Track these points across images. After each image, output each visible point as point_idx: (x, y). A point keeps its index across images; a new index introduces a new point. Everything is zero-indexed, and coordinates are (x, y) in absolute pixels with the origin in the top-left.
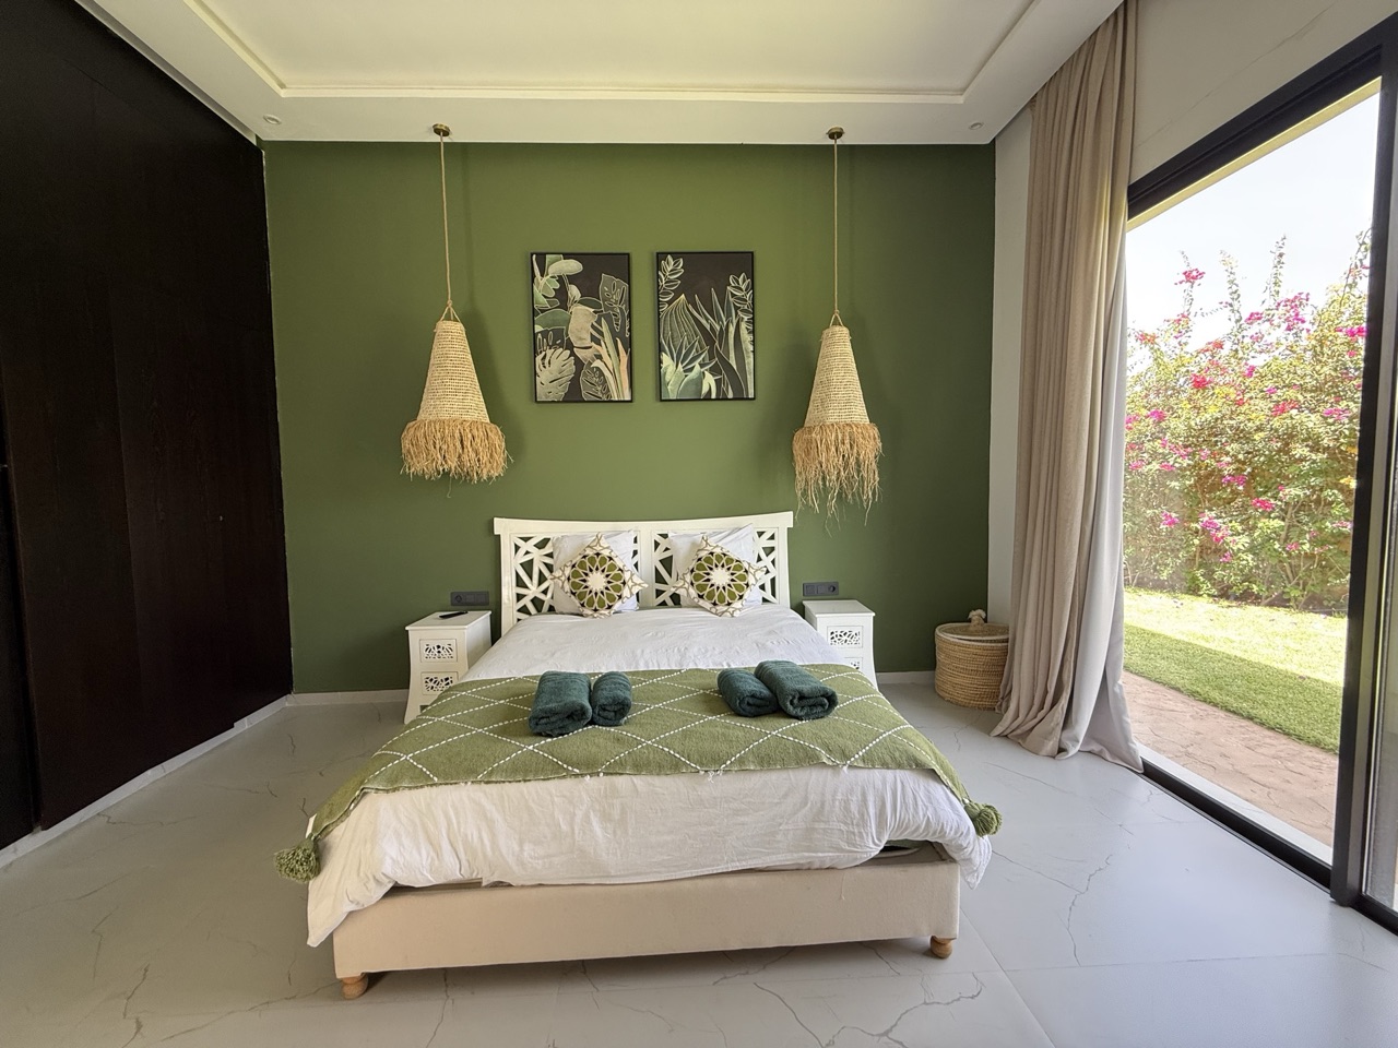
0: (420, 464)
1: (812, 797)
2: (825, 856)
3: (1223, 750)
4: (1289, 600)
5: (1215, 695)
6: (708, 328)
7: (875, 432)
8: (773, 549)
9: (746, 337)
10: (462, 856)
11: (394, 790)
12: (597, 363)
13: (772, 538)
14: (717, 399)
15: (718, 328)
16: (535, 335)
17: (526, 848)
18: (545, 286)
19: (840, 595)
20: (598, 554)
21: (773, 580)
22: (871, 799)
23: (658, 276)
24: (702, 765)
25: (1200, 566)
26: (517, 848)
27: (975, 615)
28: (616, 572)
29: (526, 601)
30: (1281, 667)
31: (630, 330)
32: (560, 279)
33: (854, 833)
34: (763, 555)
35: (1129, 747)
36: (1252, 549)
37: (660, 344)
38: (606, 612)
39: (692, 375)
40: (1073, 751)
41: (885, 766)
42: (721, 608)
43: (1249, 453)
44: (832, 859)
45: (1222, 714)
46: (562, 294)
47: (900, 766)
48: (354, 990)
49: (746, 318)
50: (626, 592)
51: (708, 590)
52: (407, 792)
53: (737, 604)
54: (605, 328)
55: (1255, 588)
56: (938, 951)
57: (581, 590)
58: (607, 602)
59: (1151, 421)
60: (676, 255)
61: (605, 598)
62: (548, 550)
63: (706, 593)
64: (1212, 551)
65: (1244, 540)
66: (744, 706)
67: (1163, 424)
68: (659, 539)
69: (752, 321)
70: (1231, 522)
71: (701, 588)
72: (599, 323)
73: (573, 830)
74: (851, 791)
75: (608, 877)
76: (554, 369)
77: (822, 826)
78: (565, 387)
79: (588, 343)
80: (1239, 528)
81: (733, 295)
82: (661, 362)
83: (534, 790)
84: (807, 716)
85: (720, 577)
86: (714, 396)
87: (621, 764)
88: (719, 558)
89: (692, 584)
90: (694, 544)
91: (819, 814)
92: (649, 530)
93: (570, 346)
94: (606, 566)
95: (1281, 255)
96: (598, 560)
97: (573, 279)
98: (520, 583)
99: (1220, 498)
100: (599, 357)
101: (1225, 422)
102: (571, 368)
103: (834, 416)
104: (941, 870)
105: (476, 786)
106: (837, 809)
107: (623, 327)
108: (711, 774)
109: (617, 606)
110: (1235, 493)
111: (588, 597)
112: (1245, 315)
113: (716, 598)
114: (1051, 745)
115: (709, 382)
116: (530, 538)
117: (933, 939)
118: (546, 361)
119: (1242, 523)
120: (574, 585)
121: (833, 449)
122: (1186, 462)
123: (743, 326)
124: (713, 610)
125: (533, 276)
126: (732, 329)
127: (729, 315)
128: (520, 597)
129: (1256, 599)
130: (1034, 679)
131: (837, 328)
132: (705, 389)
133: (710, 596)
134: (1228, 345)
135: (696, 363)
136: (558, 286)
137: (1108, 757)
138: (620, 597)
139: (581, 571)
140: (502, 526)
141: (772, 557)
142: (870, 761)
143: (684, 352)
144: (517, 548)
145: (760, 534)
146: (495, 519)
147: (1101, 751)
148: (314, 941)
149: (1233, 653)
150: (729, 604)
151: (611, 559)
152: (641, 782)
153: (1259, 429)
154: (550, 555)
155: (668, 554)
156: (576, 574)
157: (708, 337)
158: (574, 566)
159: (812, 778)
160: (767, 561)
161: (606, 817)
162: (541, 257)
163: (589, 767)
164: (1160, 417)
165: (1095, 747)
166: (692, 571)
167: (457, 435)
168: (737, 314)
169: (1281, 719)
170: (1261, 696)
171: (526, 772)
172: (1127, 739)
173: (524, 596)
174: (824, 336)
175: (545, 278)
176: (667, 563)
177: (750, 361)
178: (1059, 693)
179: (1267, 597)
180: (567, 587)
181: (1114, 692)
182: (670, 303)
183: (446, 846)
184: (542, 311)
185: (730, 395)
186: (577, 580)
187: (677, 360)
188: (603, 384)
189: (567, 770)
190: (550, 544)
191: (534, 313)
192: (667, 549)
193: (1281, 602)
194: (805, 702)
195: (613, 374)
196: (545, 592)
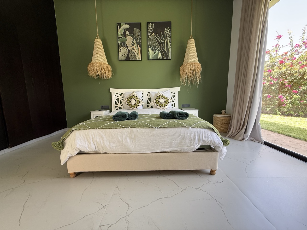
0: (92, 73)
1: (182, 134)
2: (184, 148)
3: (284, 142)
4: (299, 115)
5: (282, 132)
6: (160, 41)
7: (200, 65)
8: (175, 96)
9: (169, 44)
10: (96, 145)
11: (80, 130)
12: (133, 51)
13: (175, 93)
14: (162, 59)
15: (162, 41)
16: (118, 44)
17: (111, 144)
18: (121, 31)
19: (191, 107)
20: (133, 95)
21: (175, 103)
22: (197, 135)
23: (148, 28)
24: (154, 126)
25: (278, 108)
26: (109, 144)
27: (223, 111)
28: (138, 99)
29: (118, 108)
30: (298, 127)
31: (141, 42)
32: (124, 30)
33: (192, 143)
34: (172, 97)
35: (261, 138)
36: (291, 103)
37: (148, 46)
38: (135, 109)
39: (156, 53)
40: (246, 139)
41: (200, 128)
42: (162, 108)
43: (293, 79)
44: (186, 149)
45: (283, 136)
46: (125, 33)
47: (204, 128)
48: (73, 176)
49: (169, 39)
50: (140, 104)
51: (159, 103)
52: (83, 130)
53: (166, 107)
54: (135, 42)
55: (291, 113)
56: (212, 173)
57: (130, 104)
58: (136, 106)
59: (268, 73)
60: (152, 23)
61: (135, 105)
62: (122, 96)
63: (158, 104)
64: (281, 104)
65: (289, 101)
66: (166, 117)
67: (271, 73)
68: (148, 94)
69: (171, 40)
70: (286, 96)
71: (157, 103)
72: (133, 40)
73: (122, 140)
74: (192, 133)
75: (130, 152)
76: (123, 52)
77: (184, 141)
78: (126, 57)
79: (131, 46)
80: (288, 98)
81: (166, 33)
82: (148, 50)
83: (113, 131)
84: (181, 119)
85: (162, 101)
86: (161, 59)
87: (134, 125)
88: (162, 96)
89: (155, 102)
90: (156, 94)
91: (183, 138)
92: (146, 91)
93: (127, 47)
94: (135, 98)
95: (305, 30)
96: (133, 97)
97: (127, 29)
98: (116, 104)
99: (284, 91)
100: (134, 49)
101: (287, 72)
102: (127, 52)
103: (190, 61)
104: (214, 153)
105: (99, 130)
106: (188, 137)
107: (139, 41)
108: (156, 128)
109: (138, 107)
110: (288, 90)
111: (131, 105)
112: (294, 45)
113: (161, 105)
114: (241, 138)
115: (160, 55)
116: (118, 93)
117: (211, 171)
118: (121, 50)
119: (289, 97)
120: (128, 102)
121: (190, 69)
122: (276, 82)
123: (168, 41)
124: (160, 108)
125: (118, 29)
126: (166, 42)
127: (165, 38)
128: (116, 107)
129: (291, 115)
130: (238, 123)
131: (191, 39)
132: (159, 57)
133: (160, 105)
134: (289, 53)
135: (157, 51)
136: (124, 31)
137: (255, 141)
138: (139, 105)
139: (129, 99)
140: (112, 90)
141: (174, 98)
142: (196, 127)
143: (154, 47)
144: (115, 95)
145: (172, 92)
146: (110, 89)
147: (253, 139)
148: (62, 163)
149: (286, 124)
150: (164, 107)
151: (136, 96)
152: (139, 129)
153: (296, 73)
154: (123, 97)
155: (150, 97)
156: (128, 100)
157: (160, 44)
158: (128, 98)
159: (182, 130)
160: (173, 99)
161: (130, 138)
162: (120, 24)
163: (127, 126)
164: (270, 71)
165: (252, 139)
166: (155, 99)
167: (100, 66)
168: (167, 38)
169: (298, 136)
170: (293, 132)
171: (111, 127)
172: (260, 136)
173: (117, 107)
174: (188, 42)
175: (121, 29)
176: (150, 99)
177: (170, 50)
178: (244, 126)
179: (294, 115)
180: (126, 103)
181: (258, 125)
182: (150, 35)
183: (92, 142)
184: (120, 38)
185: (165, 58)
186: (129, 101)
187: (152, 50)
188: (135, 56)
189: (121, 126)
190: (123, 94)
191: (118, 38)
192: (150, 96)
193: (298, 116)
194: (181, 115)
195: (137, 53)
196: (122, 106)
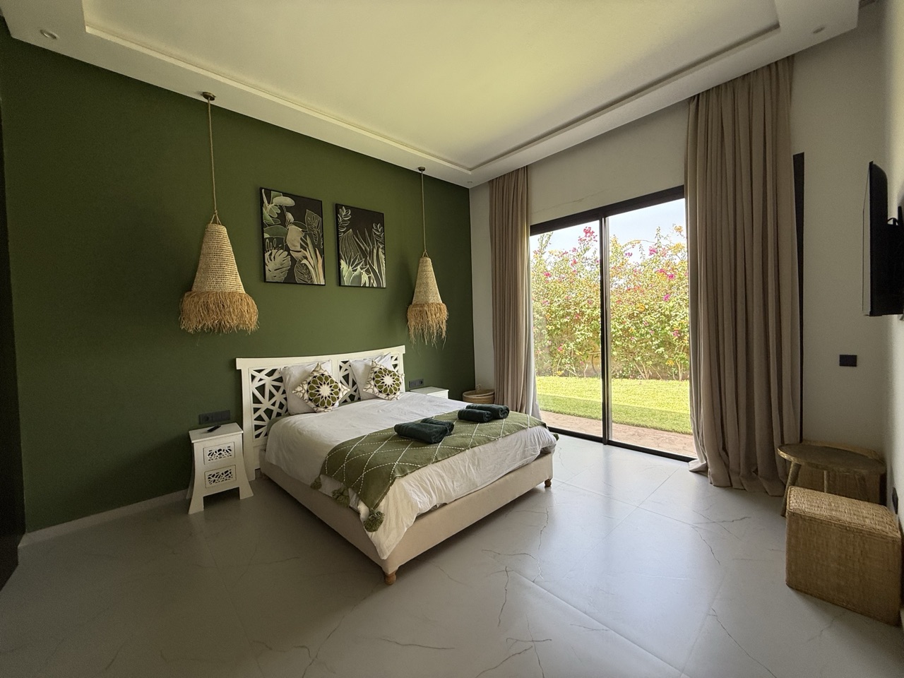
2: (527, 459)
6: (364, 249)
7: (445, 307)
8: (397, 365)
9: (381, 256)
11: (406, 475)
12: (304, 261)
13: (396, 359)
14: (369, 287)
15: (369, 250)
16: (264, 240)
17: (455, 484)
18: (270, 210)
19: (424, 385)
20: (322, 375)
23: (338, 217)
26: (452, 485)
28: (334, 384)
29: (261, 412)
31: (323, 244)
32: (281, 207)
33: (534, 448)
37: (339, 253)
38: (331, 408)
39: (357, 273)
42: (391, 396)
46: (282, 217)
48: (396, 577)
49: (381, 246)
50: (340, 395)
52: (410, 475)
53: (398, 393)
54: (309, 241)
56: (549, 484)
58: (332, 402)
60: (347, 208)
62: (276, 376)
63: (383, 389)
68: (342, 364)
69: (384, 248)
71: (380, 387)
72: (305, 237)
73: (466, 473)
74: (531, 436)
75: (477, 487)
76: (276, 262)
77: (527, 448)
78: (284, 274)
79: (299, 249)
81: (375, 234)
82: (340, 264)
83: (452, 460)
85: (388, 380)
86: (367, 285)
88: (385, 371)
89: (375, 386)
92: (336, 360)
93: (288, 249)
94: (329, 381)
96: (324, 378)
97: (289, 209)
98: (256, 400)
100: (306, 258)
102: (288, 262)
105: (433, 465)
106: (529, 442)
107: (319, 241)
108: (499, 439)
111: (320, 400)
113: (388, 391)
115: (365, 277)
116: (263, 370)
118: (272, 257)
120: (311, 394)
123: (380, 250)
125: (262, 202)
126: (375, 251)
127: (373, 244)
128: (256, 410)
131: (426, 258)
132: (363, 282)
133: (385, 391)
135: (359, 267)
138: (338, 398)
139: (314, 386)
140: (241, 363)
141: (396, 369)
143: (352, 260)
144: (253, 377)
145: (392, 357)
146: (237, 359)
148: (385, 556)
150: (394, 394)
151: (330, 377)
154: (277, 380)
155: (346, 372)
156: (311, 388)
157: (364, 253)
158: (309, 383)
161: (474, 464)
162: (268, 192)
166: (373, 379)
168: (377, 243)
173: (259, 409)
174: (420, 262)
175: (270, 206)
177: (384, 269)
180: (307, 397)
182: (344, 232)
183: (432, 492)
184: (269, 225)
185: (375, 285)
186: (313, 391)
187: (349, 264)
188: (308, 274)
190: (277, 371)
191: (263, 225)
192: (347, 370)
195: (314, 268)
196: (274, 404)
